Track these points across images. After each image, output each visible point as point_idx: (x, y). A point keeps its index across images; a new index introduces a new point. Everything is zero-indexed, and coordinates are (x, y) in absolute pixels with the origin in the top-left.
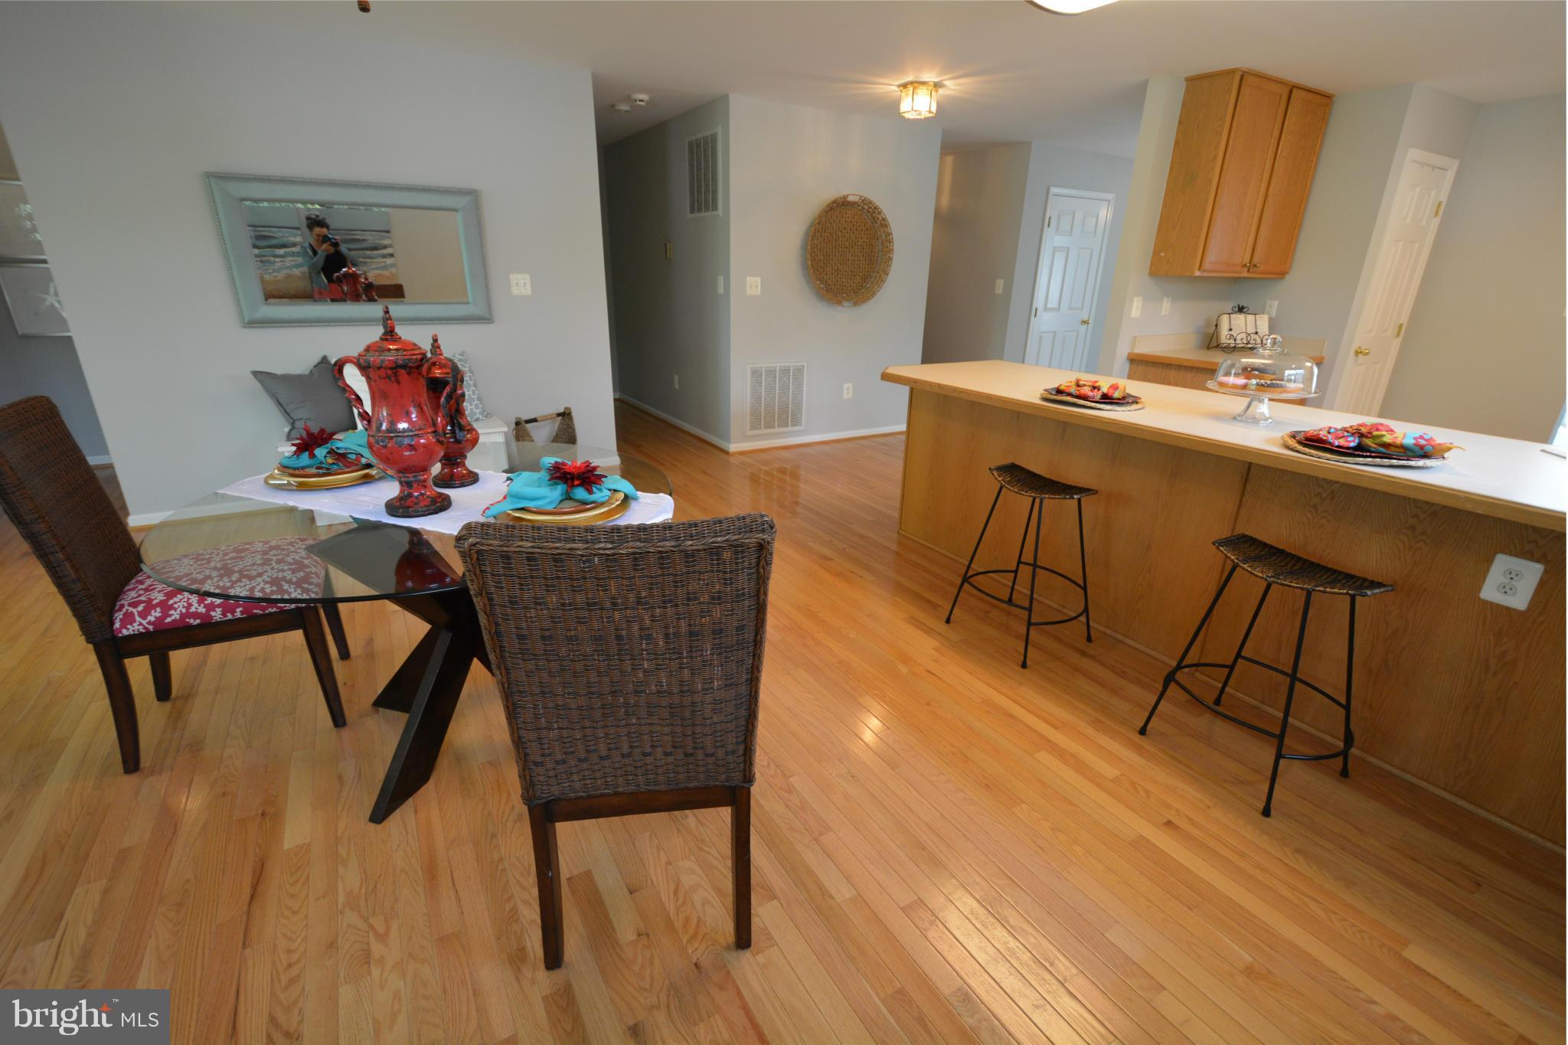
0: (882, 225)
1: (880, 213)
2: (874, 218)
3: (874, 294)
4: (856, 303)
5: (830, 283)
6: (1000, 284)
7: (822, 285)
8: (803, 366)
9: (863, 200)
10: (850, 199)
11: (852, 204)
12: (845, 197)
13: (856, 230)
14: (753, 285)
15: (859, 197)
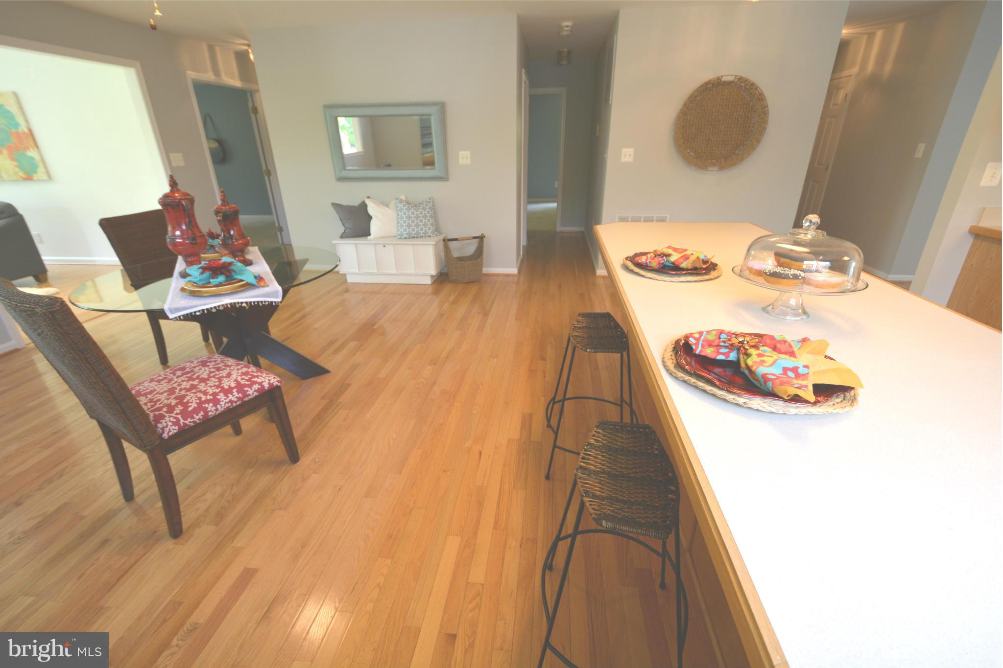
0: (759, 99)
1: (756, 89)
2: (751, 93)
3: (742, 160)
4: (722, 168)
5: (700, 151)
6: (922, 147)
7: (691, 153)
8: (666, 217)
9: (739, 79)
10: (724, 79)
11: (729, 83)
12: (719, 79)
13: (732, 105)
14: (627, 155)
15: (734, 77)
